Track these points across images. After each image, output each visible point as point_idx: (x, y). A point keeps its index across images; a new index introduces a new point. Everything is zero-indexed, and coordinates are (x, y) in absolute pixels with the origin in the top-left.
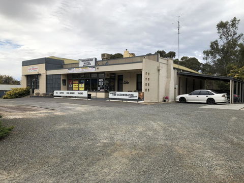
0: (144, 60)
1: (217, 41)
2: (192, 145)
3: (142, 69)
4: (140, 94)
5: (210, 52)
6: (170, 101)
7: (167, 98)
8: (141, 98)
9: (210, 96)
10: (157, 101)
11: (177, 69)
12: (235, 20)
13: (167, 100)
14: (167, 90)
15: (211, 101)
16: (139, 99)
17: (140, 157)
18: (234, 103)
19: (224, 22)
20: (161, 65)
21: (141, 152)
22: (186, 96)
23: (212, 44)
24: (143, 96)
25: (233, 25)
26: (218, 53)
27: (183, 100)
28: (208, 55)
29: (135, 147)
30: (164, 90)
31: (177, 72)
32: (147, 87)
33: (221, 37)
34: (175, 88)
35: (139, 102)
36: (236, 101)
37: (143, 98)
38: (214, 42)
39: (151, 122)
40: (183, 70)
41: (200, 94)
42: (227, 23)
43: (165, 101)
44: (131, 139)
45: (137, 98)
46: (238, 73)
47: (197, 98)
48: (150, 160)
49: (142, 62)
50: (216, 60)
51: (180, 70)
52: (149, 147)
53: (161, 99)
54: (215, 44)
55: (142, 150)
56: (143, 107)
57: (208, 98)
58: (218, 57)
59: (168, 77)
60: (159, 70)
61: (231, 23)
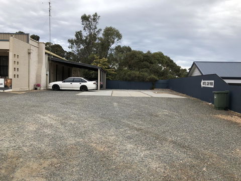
0: (11, 38)
1: (81, 31)
2: (106, 138)
3: (9, 50)
4: (6, 81)
5: (75, 41)
6: (42, 89)
7: (39, 85)
8: (9, 85)
9: (83, 84)
10: (28, 90)
11: (49, 54)
12: (96, 15)
13: (38, 88)
14: (38, 76)
15: (84, 88)
16: (6, 87)
17: (59, 169)
18: (100, 90)
19: (87, 15)
20: (32, 48)
21: (55, 160)
22: (59, 83)
23: (77, 33)
24: (11, 83)
25: (94, 19)
26: (82, 43)
27: (56, 88)
28: (72, 44)
29: (41, 155)
30: (35, 76)
31: (48, 58)
32: (16, 73)
33: (84, 29)
34: (47, 75)
35: (5, 91)
36: (102, 88)
37: (11, 86)
38: (78, 32)
39: (39, 115)
40: (53, 56)
41: (73, 81)
42: (89, 16)
43: (36, 89)
44: (28, 144)
45: (3, 86)
46: (100, 63)
47: (71, 85)
48: (74, 170)
49: (8, 41)
50: (79, 49)
51: (51, 55)
52: (60, 150)
53: (32, 87)
54: (79, 34)
55: (54, 156)
56: (14, 98)
57: (81, 85)
58: (82, 47)
59: (40, 62)
60: (29, 53)
61: (93, 17)
